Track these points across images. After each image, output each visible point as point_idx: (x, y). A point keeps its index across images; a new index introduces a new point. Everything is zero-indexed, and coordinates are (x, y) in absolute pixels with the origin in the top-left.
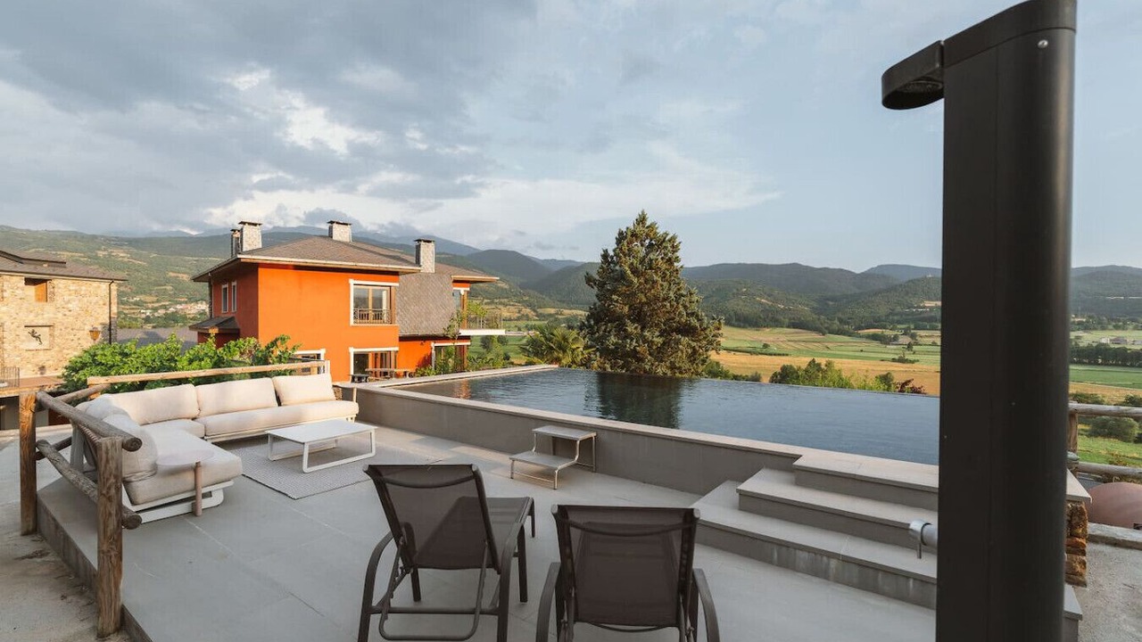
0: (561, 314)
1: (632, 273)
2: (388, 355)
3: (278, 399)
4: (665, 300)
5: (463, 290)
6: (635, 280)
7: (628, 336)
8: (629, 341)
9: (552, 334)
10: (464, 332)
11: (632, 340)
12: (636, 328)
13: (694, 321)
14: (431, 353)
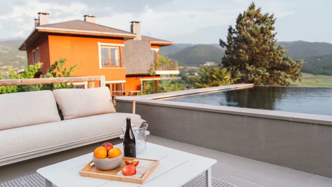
0: (186, 69)
1: (251, 36)
2: (120, 86)
3: (60, 112)
4: (270, 51)
5: (157, 50)
6: (253, 40)
7: (248, 72)
8: (249, 75)
9: (213, 70)
10: (157, 72)
11: (251, 74)
12: (252, 68)
13: (287, 63)
14: (140, 84)
